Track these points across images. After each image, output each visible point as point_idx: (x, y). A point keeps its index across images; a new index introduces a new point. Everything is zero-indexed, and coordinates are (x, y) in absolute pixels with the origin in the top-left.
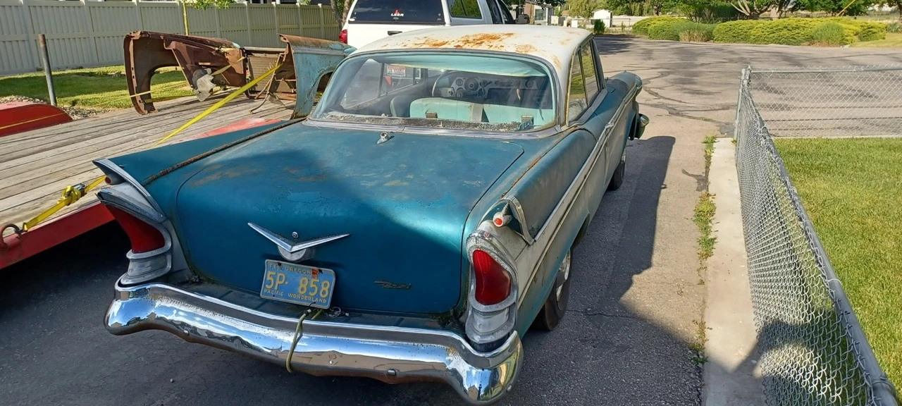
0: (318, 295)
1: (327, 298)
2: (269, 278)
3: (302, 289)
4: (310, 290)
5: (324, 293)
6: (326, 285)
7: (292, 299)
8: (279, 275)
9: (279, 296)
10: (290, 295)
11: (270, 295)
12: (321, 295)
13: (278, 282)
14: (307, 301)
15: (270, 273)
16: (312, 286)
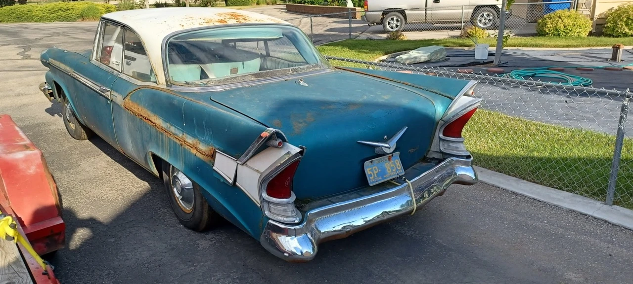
0: (397, 170)
1: (401, 169)
2: (369, 173)
3: (389, 170)
4: (392, 168)
5: (399, 167)
6: (397, 162)
7: (387, 178)
8: (374, 168)
9: (379, 180)
10: (385, 176)
11: (374, 182)
12: (398, 168)
13: (375, 172)
14: (394, 175)
15: (368, 169)
16: (392, 166)
